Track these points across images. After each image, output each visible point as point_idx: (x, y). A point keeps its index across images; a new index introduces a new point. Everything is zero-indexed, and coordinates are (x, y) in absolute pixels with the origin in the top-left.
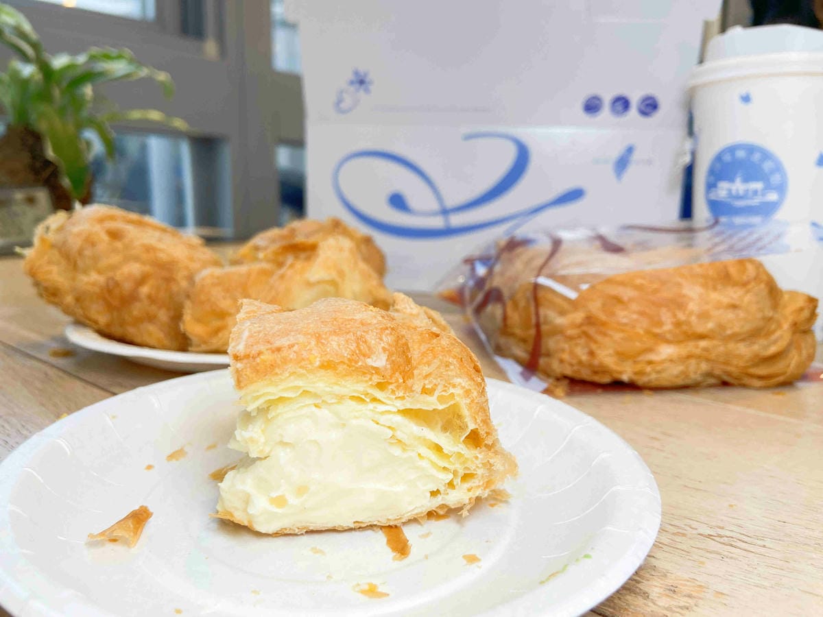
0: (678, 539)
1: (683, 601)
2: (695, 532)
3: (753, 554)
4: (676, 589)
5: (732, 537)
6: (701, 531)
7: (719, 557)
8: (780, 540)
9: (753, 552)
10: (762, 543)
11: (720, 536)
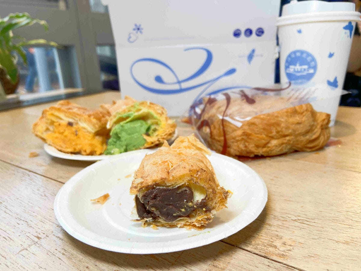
0: (284, 222)
1: (289, 248)
2: (290, 219)
3: (311, 226)
5: (303, 220)
6: (293, 219)
7: (299, 228)
8: (320, 219)
9: (311, 225)
10: (314, 221)
11: (299, 220)
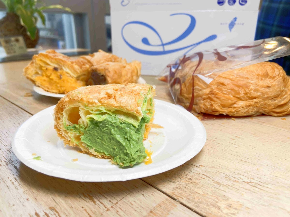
0: (235, 183)
1: (233, 211)
2: (242, 180)
4: (231, 206)
5: (255, 183)
6: (244, 180)
7: (250, 192)
8: (274, 185)
9: (263, 190)
10: (267, 186)
11: (251, 182)
